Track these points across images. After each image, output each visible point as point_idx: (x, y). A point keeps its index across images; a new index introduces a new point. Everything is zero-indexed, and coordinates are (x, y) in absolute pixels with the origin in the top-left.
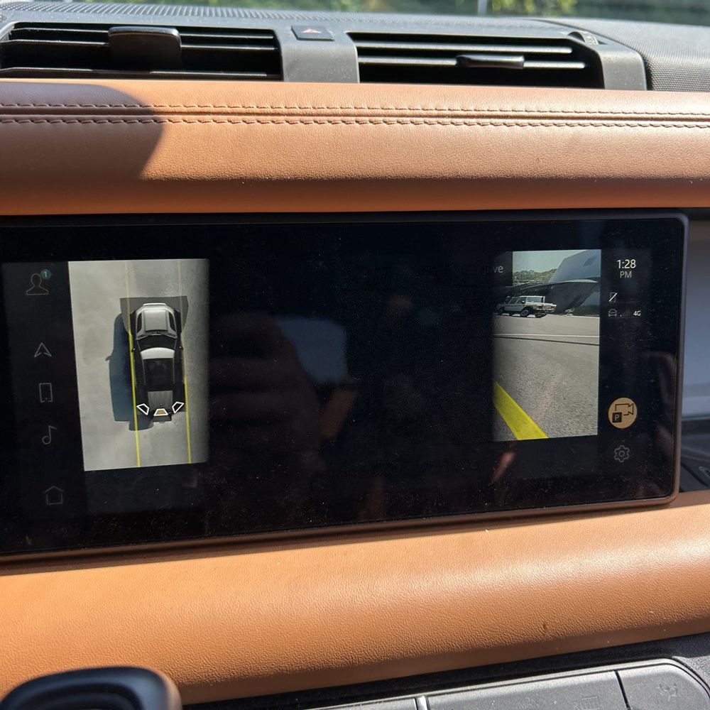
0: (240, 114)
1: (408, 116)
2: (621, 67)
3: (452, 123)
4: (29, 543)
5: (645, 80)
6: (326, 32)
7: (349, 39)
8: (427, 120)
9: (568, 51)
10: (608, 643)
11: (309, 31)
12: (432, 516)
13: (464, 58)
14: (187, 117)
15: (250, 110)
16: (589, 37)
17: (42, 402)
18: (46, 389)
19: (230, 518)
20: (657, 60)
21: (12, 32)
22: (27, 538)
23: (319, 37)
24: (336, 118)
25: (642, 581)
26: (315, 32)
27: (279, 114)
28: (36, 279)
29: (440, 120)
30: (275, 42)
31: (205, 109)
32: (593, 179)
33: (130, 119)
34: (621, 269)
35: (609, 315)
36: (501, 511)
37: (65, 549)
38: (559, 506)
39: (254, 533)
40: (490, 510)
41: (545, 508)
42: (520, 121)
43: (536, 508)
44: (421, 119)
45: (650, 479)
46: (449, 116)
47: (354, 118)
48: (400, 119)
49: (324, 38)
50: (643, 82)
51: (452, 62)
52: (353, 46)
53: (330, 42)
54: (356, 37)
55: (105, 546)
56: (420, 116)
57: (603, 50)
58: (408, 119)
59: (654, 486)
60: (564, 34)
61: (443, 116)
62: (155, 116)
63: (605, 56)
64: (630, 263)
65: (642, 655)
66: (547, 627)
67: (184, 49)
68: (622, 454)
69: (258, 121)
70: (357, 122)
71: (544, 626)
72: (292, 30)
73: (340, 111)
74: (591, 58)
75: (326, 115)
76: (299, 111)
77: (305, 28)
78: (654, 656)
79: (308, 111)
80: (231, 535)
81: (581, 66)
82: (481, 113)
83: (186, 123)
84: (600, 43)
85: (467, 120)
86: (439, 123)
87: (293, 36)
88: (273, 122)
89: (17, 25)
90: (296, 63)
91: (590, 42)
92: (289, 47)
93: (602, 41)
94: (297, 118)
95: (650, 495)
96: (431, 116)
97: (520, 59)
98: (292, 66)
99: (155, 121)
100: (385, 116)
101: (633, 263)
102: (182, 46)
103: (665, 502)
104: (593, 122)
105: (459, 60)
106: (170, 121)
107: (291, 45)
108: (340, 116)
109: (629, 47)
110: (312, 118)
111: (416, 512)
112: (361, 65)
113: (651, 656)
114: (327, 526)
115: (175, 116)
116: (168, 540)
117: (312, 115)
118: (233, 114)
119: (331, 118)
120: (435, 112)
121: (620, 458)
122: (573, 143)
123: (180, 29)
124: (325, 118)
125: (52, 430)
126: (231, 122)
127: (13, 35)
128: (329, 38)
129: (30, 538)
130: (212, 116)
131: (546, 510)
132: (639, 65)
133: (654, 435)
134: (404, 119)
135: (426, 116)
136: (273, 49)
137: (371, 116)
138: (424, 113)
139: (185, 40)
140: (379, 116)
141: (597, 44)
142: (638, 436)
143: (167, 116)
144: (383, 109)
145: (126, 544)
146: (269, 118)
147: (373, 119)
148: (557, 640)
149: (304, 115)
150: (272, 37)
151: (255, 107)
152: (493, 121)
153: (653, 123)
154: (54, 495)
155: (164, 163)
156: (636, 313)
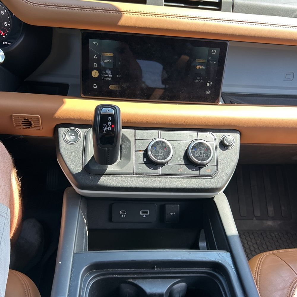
1: (171, 16)
3: (179, 18)
15: (139, 12)
17: (94, 67)
18: (95, 65)
19: (127, 95)
22: (90, 93)
27: (145, 13)
33: (116, 12)
34: (213, 52)
35: (209, 62)
36: (181, 101)
38: (193, 102)
41: (190, 102)
45: (214, 99)
46: (179, 16)
50: (231, 10)
69: (141, 15)
70: (160, 16)
71: (184, 121)
73: (157, 14)
76: (148, 13)
83: (126, 14)
85: (182, 18)
86: (177, 18)
94: (148, 15)
95: (213, 102)
96: (175, 16)
99: (121, 13)
101: (215, 51)
103: (216, 104)
115: (125, 12)
117: (151, 14)
118: (136, 13)
119: (155, 15)
122: (204, 24)
126: (135, 15)
130: (131, 13)
133: (216, 89)
140: (165, 15)
142: (212, 89)
143: (123, 12)
146: (143, 14)
147: (163, 16)
148: (186, 125)
152: (188, 18)
154: (95, 86)
155: (122, 22)
156: (215, 62)
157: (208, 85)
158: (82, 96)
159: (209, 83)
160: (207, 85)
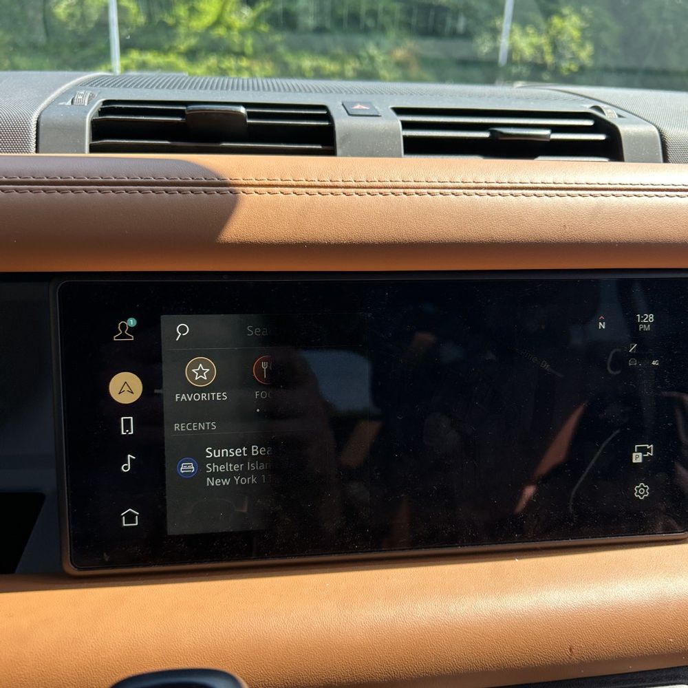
0: (304, 187)
1: (449, 188)
2: (639, 139)
3: (488, 194)
4: (107, 560)
5: (660, 151)
6: (373, 108)
7: (393, 114)
8: (466, 191)
9: (590, 123)
10: (631, 668)
11: (358, 107)
12: (467, 546)
13: (496, 131)
14: (258, 189)
15: (313, 183)
16: (609, 111)
17: (123, 433)
18: (127, 422)
19: (284, 541)
20: (671, 133)
21: (101, 109)
22: (105, 555)
23: (367, 113)
24: (386, 190)
25: (663, 611)
26: (364, 108)
27: (337, 187)
28: (123, 327)
29: (478, 191)
30: (328, 117)
31: (274, 183)
32: (615, 243)
33: (209, 191)
34: (641, 323)
35: (630, 364)
36: (530, 542)
37: (138, 566)
38: (583, 538)
39: (305, 556)
40: (520, 540)
41: (570, 540)
42: (548, 192)
43: (563, 539)
44: (461, 191)
45: (669, 515)
46: (485, 188)
47: (402, 190)
48: (443, 191)
49: (372, 114)
50: (658, 152)
51: (486, 135)
52: (398, 120)
53: (377, 118)
54: (399, 111)
55: (173, 564)
56: (460, 188)
57: (621, 123)
58: (450, 191)
59: (672, 522)
60: (586, 107)
61: (481, 188)
62: (230, 188)
63: (624, 129)
64: (648, 318)
65: (662, 681)
66: (573, 650)
67: (250, 124)
68: (642, 491)
69: (320, 193)
70: (405, 194)
71: (571, 650)
72: (343, 105)
73: (390, 184)
74: (611, 130)
75: (377, 188)
76: (354, 184)
77: (355, 103)
78: (675, 682)
79: (362, 184)
80: (285, 557)
81: (602, 137)
82: (514, 185)
83: (257, 195)
84: (620, 116)
85: (501, 192)
86: (476, 194)
87: (345, 112)
88: (332, 194)
89: (105, 103)
90: (347, 136)
91: (610, 115)
92: (342, 123)
93: (621, 114)
94: (353, 190)
95: (668, 530)
96: (469, 188)
97: (547, 132)
98: (344, 139)
99: (231, 192)
100: (429, 188)
101: (651, 317)
102: (248, 121)
103: (684, 537)
104: (614, 193)
105: (492, 132)
106: (243, 192)
107: (343, 121)
108: (390, 188)
109: (645, 120)
110: (365, 190)
111: (452, 541)
112: (405, 138)
113: (671, 682)
114: (371, 552)
115: (248, 188)
116: (228, 560)
117: (365, 188)
118: (298, 186)
119: (382, 190)
120: (474, 185)
121: (640, 495)
122: (596, 213)
123: (246, 105)
124: (377, 190)
125: (131, 458)
126: (296, 193)
127: (102, 112)
128: (376, 114)
129: (107, 554)
130: (279, 189)
131: (571, 542)
132: (655, 137)
133: (672, 474)
134: (446, 191)
135: (465, 188)
136: (327, 124)
137: (417, 188)
138: (463, 185)
139: (251, 115)
140: (424, 188)
141: (617, 116)
142: (657, 476)
143: (241, 188)
144: (427, 182)
145: (191, 563)
146: (329, 190)
147: (419, 191)
148: (582, 664)
149: (358, 188)
150: (325, 112)
151: (316, 180)
152: (525, 192)
153: (668, 193)
154: (130, 518)
155: (238, 228)
156: (654, 363)
157: (637, 458)
158: (70, 568)
159: (640, 450)
160: (634, 461)
